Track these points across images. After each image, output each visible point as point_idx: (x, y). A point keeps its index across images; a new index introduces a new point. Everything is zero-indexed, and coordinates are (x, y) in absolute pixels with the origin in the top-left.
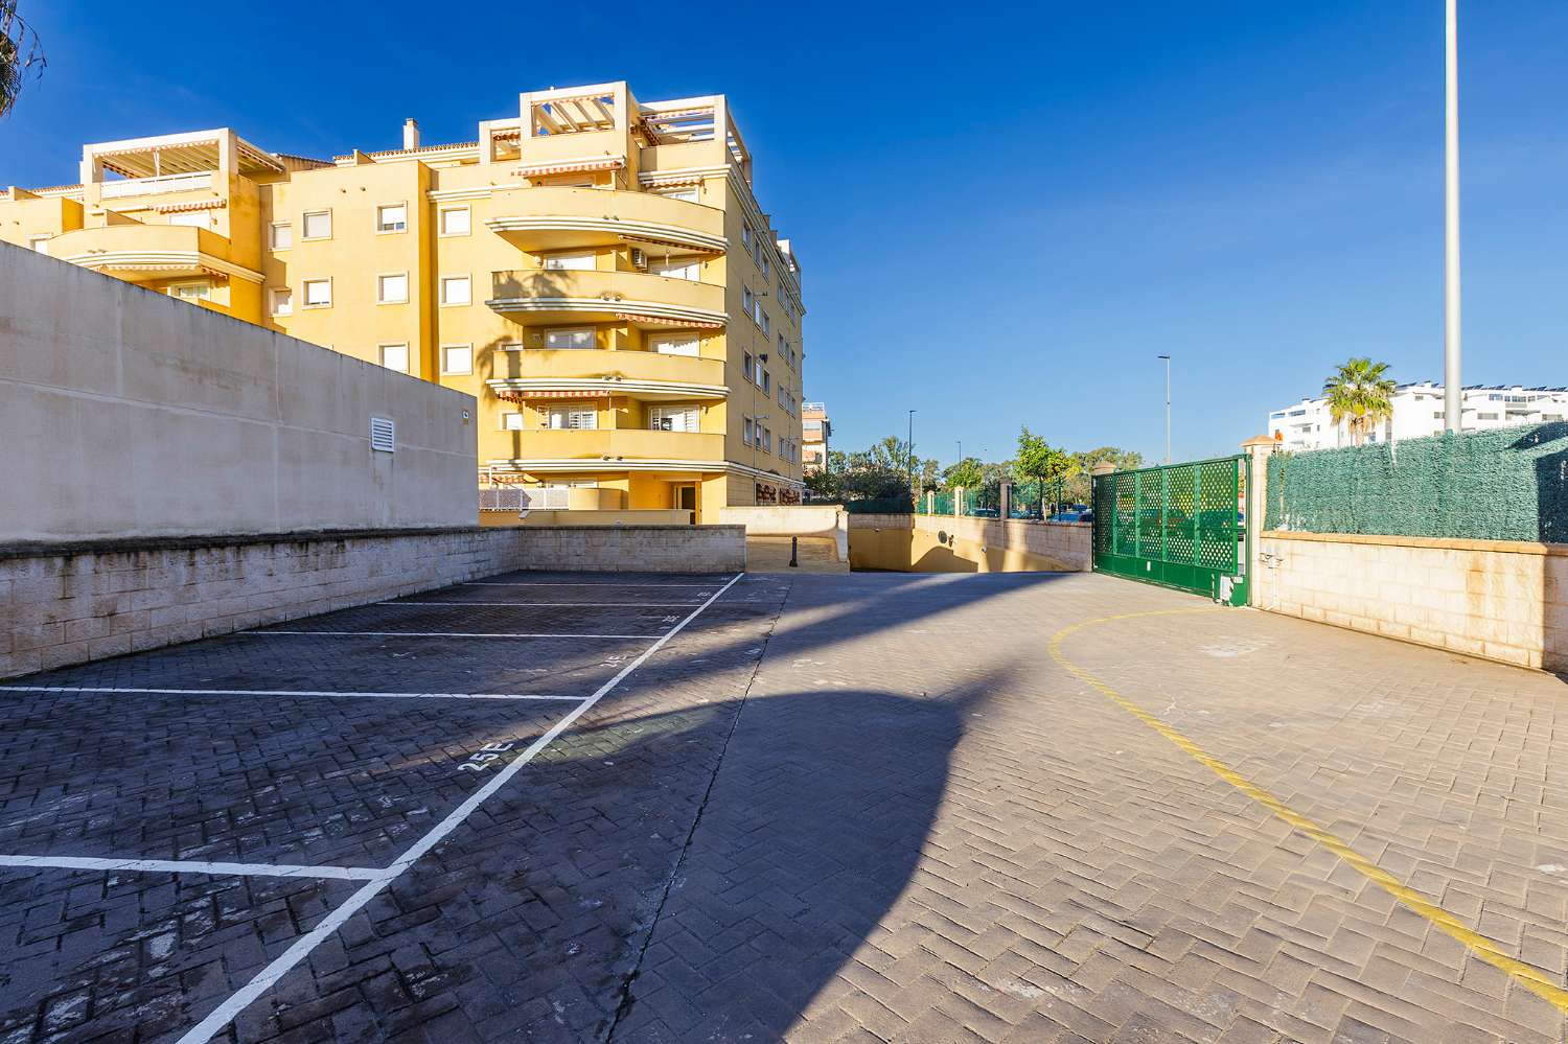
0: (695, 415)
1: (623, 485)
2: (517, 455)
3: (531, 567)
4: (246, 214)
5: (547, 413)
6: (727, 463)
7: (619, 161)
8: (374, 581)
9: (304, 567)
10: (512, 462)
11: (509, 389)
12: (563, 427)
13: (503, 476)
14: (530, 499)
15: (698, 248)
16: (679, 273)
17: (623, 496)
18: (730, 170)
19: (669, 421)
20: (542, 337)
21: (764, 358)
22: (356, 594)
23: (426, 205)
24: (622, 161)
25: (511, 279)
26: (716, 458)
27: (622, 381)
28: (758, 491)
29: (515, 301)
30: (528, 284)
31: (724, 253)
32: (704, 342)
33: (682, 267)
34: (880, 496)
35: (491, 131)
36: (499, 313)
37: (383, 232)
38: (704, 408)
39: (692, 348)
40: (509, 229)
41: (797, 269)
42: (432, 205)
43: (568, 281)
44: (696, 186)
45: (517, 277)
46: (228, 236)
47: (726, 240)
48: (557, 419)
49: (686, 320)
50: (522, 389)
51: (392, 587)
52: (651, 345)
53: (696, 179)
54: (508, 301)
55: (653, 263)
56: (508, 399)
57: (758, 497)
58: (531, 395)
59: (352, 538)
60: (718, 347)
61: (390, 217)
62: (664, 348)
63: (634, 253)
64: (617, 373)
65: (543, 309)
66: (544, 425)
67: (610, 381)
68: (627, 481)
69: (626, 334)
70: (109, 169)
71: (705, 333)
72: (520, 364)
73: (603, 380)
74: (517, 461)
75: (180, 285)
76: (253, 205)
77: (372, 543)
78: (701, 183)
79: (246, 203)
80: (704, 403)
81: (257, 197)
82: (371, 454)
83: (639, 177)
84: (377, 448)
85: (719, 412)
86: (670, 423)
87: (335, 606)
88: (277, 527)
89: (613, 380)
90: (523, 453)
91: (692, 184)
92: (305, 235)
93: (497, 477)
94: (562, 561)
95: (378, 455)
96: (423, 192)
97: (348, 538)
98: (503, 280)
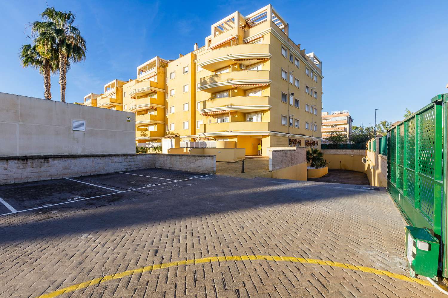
0: (260, 116)
1: (236, 140)
2: (205, 132)
3: (159, 167)
4: (161, 76)
5: (217, 118)
6: (269, 132)
7: (235, 37)
8: (66, 171)
9: (25, 167)
10: (203, 133)
11: (203, 112)
12: (221, 122)
13: (201, 138)
14: (207, 145)
15: (262, 59)
16: (256, 69)
17: (236, 144)
18: (271, 29)
19: (252, 118)
20: (216, 96)
21: (293, 94)
22: (55, 175)
23: (193, 64)
24: (236, 37)
25: (204, 80)
26: (265, 130)
27: (232, 107)
28: (290, 141)
29: (205, 86)
30: (208, 81)
31: (270, 59)
32: (263, 91)
33: (256, 67)
34: (357, 143)
35: (208, 39)
36: (202, 90)
37: (185, 74)
38: (263, 113)
39: (259, 94)
40: (205, 65)
41: (320, 63)
42: (195, 64)
43: (218, 78)
44: (261, 38)
45: (206, 79)
46: (157, 82)
47: (269, 54)
48: (219, 120)
49: (257, 84)
50: (207, 112)
51: (77, 173)
52: (247, 94)
53: (260, 36)
54: (203, 86)
55: (247, 67)
56: (203, 115)
57: (290, 144)
58: (209, 113)
59: (52, 158)
60: (267, 92)
61: (186, 70)
62: (251, 95)
63: (240, 65)
64: (232, 104)
65: (212, 87)
66: (216, 122)
67: (229, 107)
68: (237, 139)
69: (237, 92)
70: (141, 71)
71: (263, 88)
72: (206, 105)
73: (227, 107)
74: (205, 133)
75: (150, 95)
76: (163, 74)
77: (64, 159)
78: (262, 37)
79: (161, 73)
80: (263, 112)
81: (164, 72)
82: (72, 132)
83: (244, 41)
84: (74, 130)
85: (268, 114)
86: (253, 119)
87: (42, 179)
88: (18, 154)
89: (230, 107)
90: (206, 131)
91: (259, 38)
92: (171, 78)
93: (200, 138)
94: (165, 166)
95: (75, 132)
96: (193, 61)
97: (50, 158)
98: (202, 81)
